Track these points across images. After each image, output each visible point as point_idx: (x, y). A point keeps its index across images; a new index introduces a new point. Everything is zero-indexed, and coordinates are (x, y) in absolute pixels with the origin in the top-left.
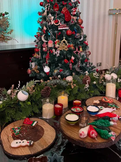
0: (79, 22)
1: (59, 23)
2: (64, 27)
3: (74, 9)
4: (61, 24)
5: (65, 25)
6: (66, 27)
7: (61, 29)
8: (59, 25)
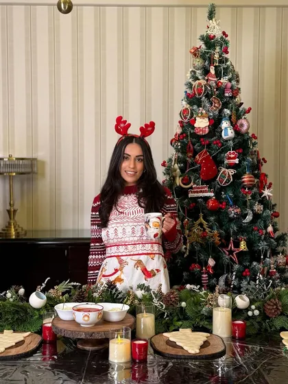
0: (244, 180)
1: (192, 184)
2: (201, 192)
3: (232, 152)
4: (195, 186)
5: (204, 188)
6: (206, 192)
7: (196, 195)
8: (191, 188)
